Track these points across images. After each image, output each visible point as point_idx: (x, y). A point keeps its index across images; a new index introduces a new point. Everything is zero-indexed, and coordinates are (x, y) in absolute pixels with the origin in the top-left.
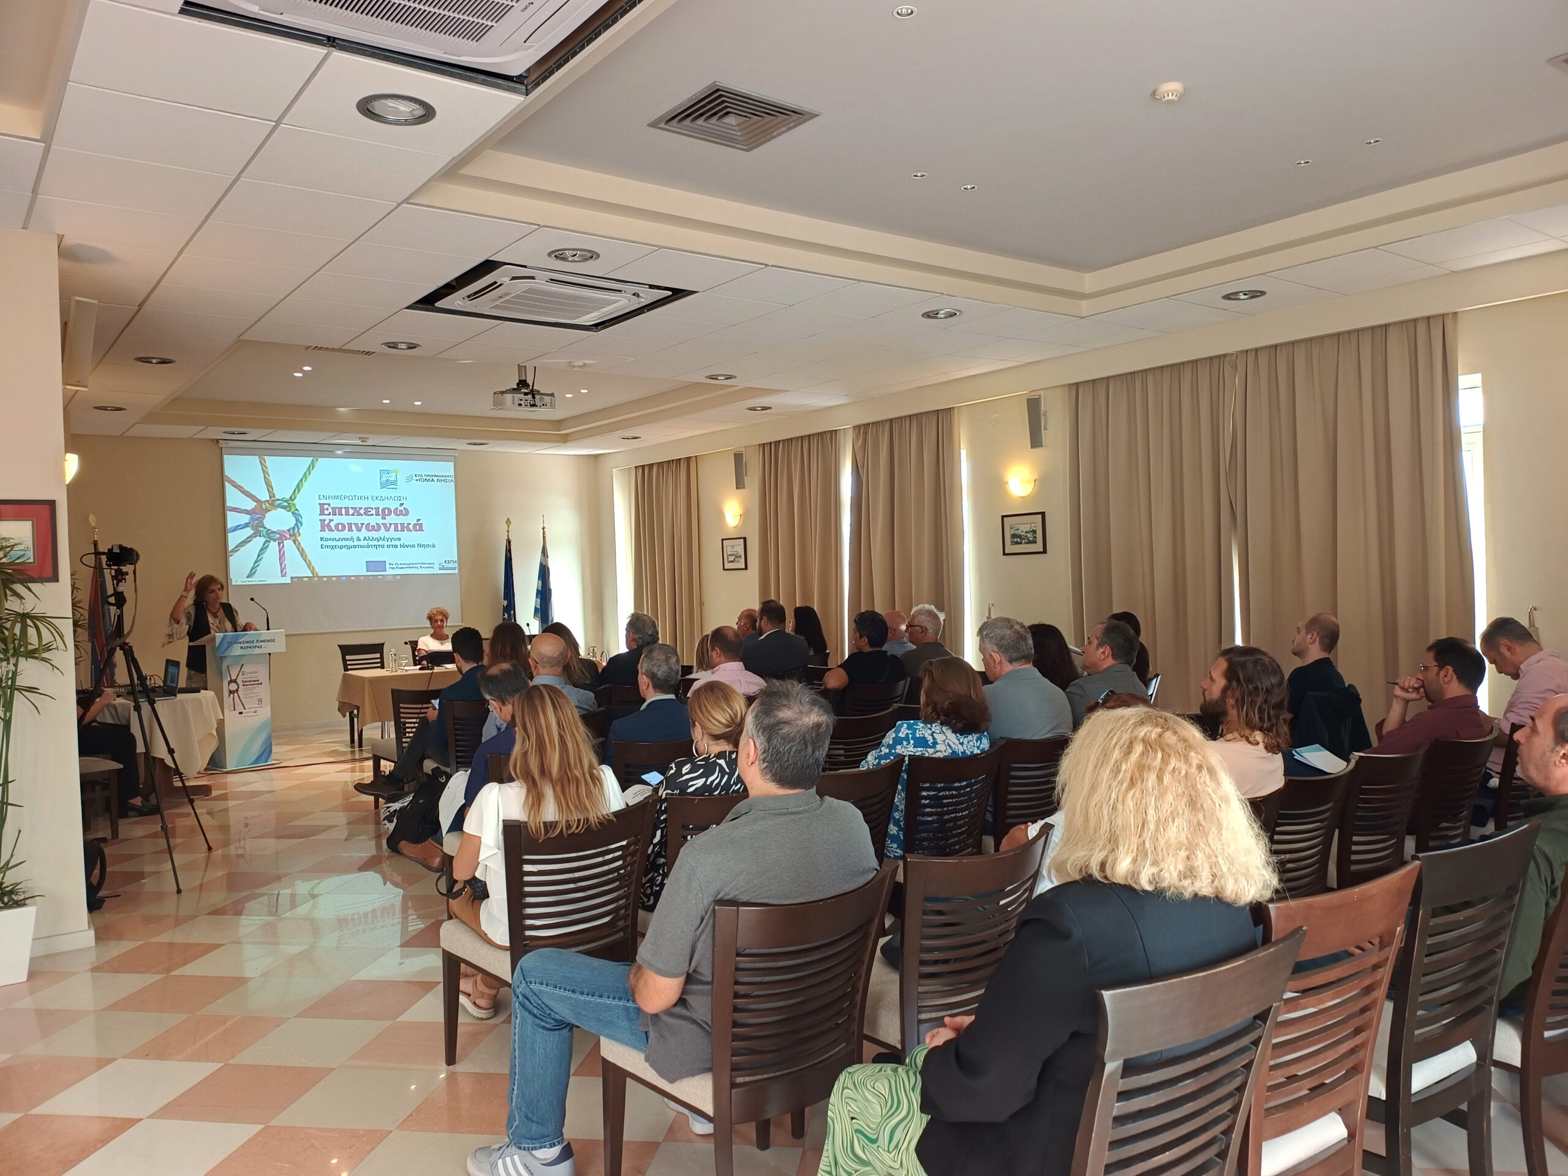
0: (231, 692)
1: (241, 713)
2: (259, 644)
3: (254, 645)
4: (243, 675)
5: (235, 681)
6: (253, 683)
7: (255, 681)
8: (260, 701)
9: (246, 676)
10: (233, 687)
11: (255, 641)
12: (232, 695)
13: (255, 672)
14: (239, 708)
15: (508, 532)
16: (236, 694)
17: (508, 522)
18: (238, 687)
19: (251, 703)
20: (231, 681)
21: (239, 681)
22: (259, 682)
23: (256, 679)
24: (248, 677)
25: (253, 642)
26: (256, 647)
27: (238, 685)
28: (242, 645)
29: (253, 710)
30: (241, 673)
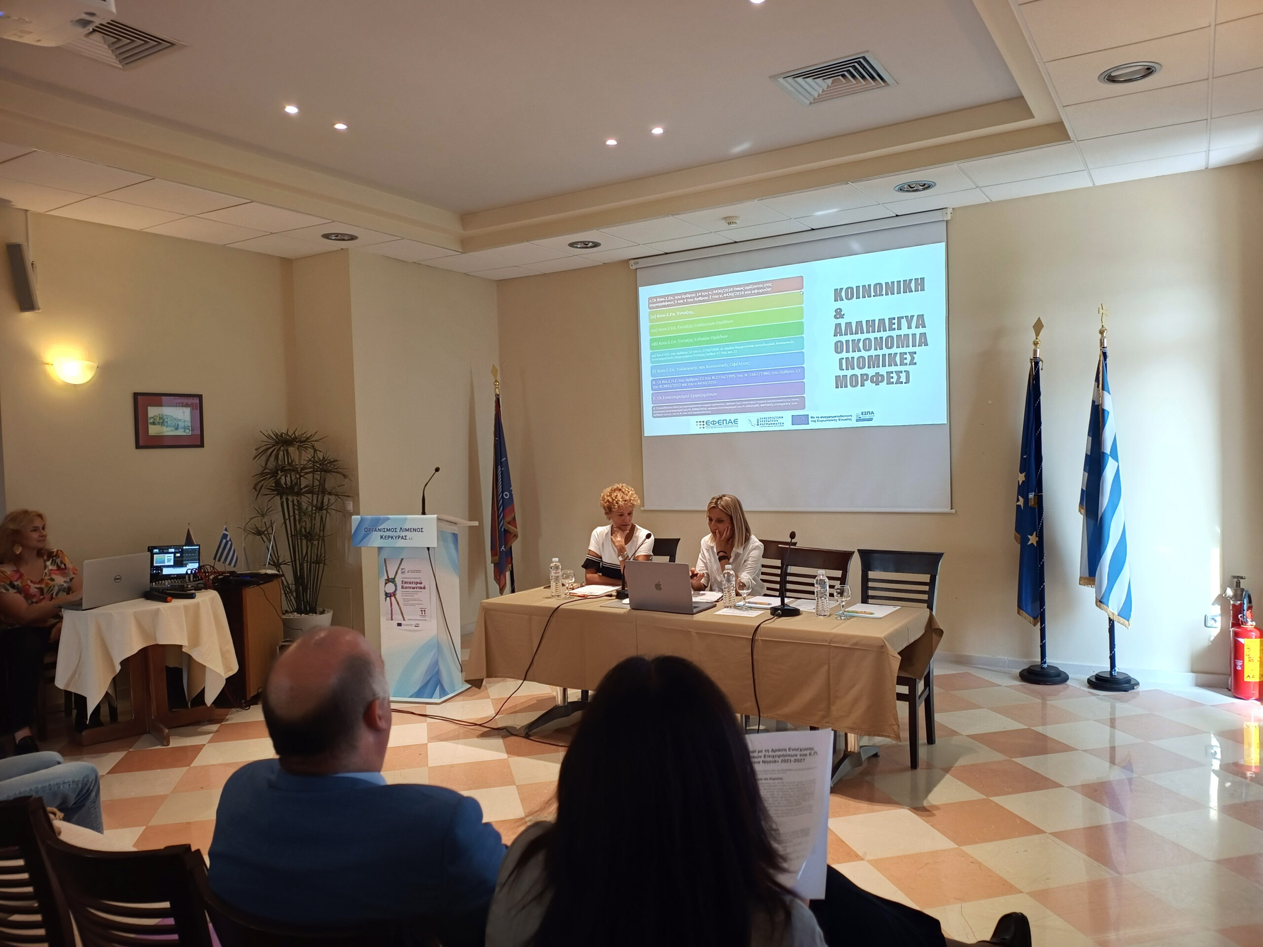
0: (387, 595)
1: (399, 625)
2: (403, 534)
3: (398, 534)
4: (402, 572)
5: (393, 581)
6: (414, 586)
7: (417, 583)
8: (423, 611)
9: (406, 575)
10: (390, 588)
11: (398, 530)
12: (388, 599)
13: (418, 571)
14: (398, 618)
15: (1036, 344)
16: (393, 598)
17: (1038, 327)
18: (396, 590)
19: (412, 614)
20: (388, 581)
21: (398, 580)
22: (422, 586)
23: (418, 581)
24: (410, 577)
25: (395, 530)
26: (399, 537)
27: (396, 586)
28: (382, 533)
29: (414, 623)
30: (400, 571)
